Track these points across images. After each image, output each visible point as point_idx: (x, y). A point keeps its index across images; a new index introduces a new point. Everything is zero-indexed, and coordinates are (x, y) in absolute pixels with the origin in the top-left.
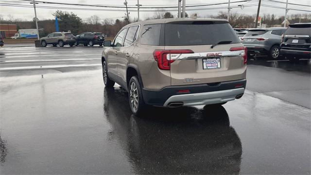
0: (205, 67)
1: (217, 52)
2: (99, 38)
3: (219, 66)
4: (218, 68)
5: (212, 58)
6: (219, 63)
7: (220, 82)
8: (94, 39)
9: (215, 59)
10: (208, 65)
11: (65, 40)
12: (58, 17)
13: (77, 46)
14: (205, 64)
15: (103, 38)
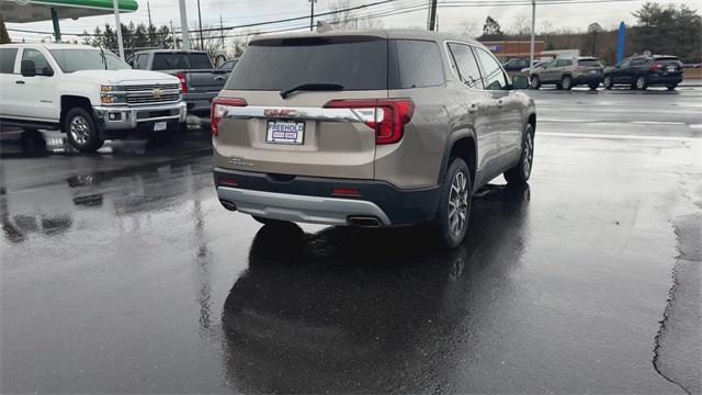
0: (270, 139)
1: (285, 108)
2: (664, 69)
3: (300, 140)
4: (295, 143)
5: (285, 120)
6: (300, 133)
7: (295, 176)
8: (651, 71)
9: (294, 124)
10: (277, 134)
11: (576, 75)
12: (644, 19)
13: (608, 88)
14: (270, 131)
15: (679, 68)
